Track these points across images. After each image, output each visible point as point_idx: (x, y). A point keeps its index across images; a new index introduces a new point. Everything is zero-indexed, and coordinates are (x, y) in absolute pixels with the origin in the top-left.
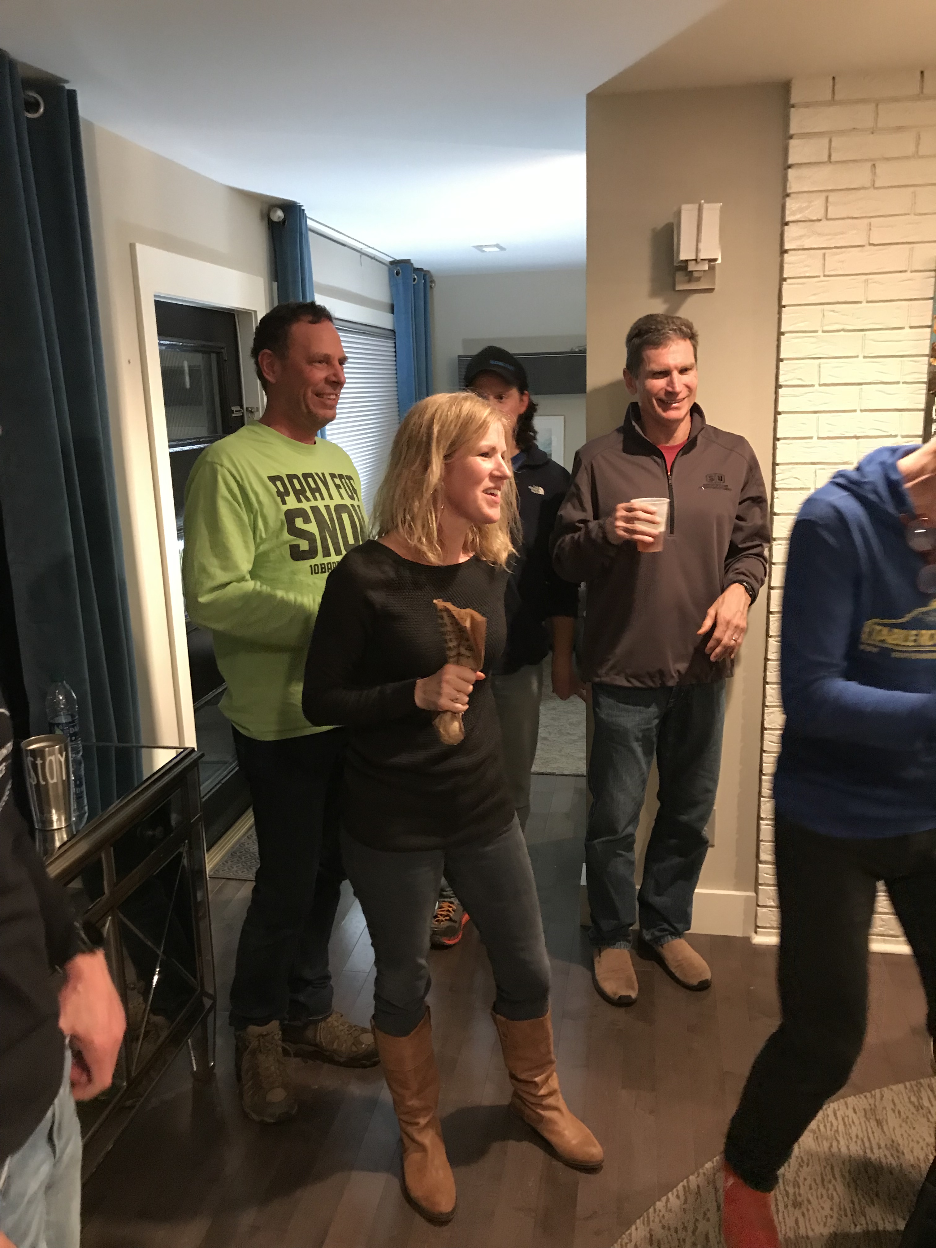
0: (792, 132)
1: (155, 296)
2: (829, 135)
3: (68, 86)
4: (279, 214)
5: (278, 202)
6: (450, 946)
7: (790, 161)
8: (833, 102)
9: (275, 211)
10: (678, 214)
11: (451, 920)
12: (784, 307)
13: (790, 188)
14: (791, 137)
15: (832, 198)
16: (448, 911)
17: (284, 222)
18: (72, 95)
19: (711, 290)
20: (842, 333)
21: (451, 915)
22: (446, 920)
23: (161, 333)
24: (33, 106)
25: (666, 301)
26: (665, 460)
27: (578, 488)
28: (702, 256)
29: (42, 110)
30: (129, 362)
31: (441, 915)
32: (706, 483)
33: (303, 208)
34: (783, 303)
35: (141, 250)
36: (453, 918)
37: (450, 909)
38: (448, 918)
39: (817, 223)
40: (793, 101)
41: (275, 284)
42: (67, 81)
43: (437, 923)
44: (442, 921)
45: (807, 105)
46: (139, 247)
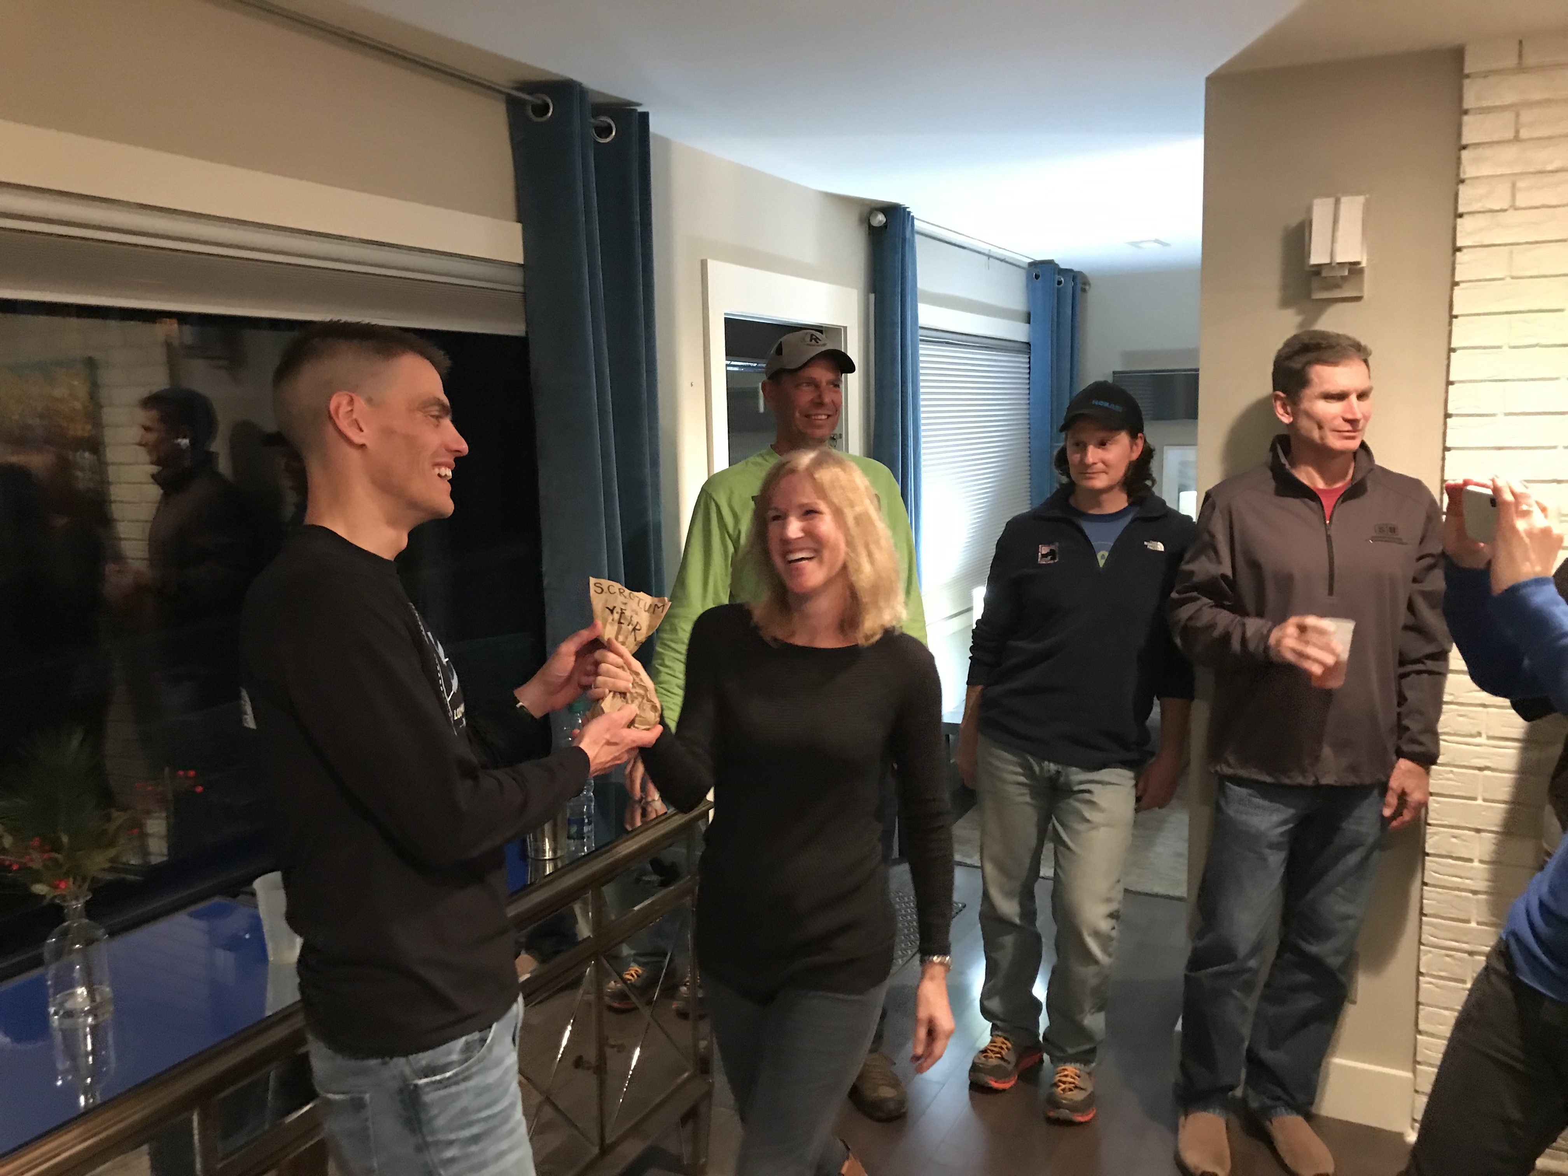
0: (1466, 106)
1: (725, 314)
2: (1515, 108)
3: (640, 109)
4: (881, 218)
5: (879, 206)
6: (996, 1091)
7: (1464, 141)
8: (1521, 69)
9: (876, 216)
10: (1309, 210)
11: (1002, 1058)
12: (1456, 317)
13: (1465, 173)
14: (1466, 112)
15: (1520, 184)
16: (1001, 1048)
17: (885, 226)
18: (645, 116)
19: (1358, 299)
20: (1537, 348)
21: (1003, 1053)
22: (996, 1057)
23: (731, 352)
24: (605, 131)
25: (1299, 313)
26: (1321, 503)
27: (1212, 536)
28: (1339, 259)
29: (614, 133)
30: (692, 385)
31: (992, 1051)
32: (1374, 535)
33: (908, 210)
34: (1455, 313)
35: (714, 267)
36: (1006, 1058)
37: (1004, 1046)
38: (999, 1055)
39: (1501, 214)
40: (1467, 71)
41: (872, 296)
42: (639, 105)
43: (984, 1059)
44: (991, 1058)
45: (1486, 75)
46: (711, 264)
